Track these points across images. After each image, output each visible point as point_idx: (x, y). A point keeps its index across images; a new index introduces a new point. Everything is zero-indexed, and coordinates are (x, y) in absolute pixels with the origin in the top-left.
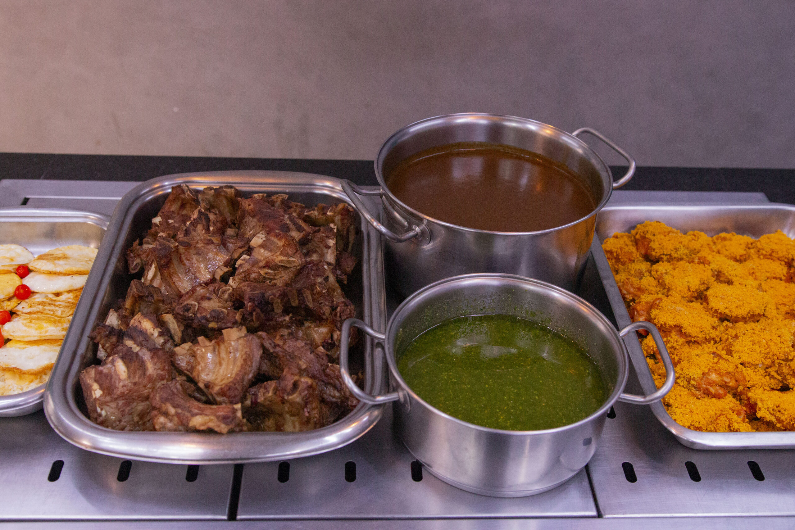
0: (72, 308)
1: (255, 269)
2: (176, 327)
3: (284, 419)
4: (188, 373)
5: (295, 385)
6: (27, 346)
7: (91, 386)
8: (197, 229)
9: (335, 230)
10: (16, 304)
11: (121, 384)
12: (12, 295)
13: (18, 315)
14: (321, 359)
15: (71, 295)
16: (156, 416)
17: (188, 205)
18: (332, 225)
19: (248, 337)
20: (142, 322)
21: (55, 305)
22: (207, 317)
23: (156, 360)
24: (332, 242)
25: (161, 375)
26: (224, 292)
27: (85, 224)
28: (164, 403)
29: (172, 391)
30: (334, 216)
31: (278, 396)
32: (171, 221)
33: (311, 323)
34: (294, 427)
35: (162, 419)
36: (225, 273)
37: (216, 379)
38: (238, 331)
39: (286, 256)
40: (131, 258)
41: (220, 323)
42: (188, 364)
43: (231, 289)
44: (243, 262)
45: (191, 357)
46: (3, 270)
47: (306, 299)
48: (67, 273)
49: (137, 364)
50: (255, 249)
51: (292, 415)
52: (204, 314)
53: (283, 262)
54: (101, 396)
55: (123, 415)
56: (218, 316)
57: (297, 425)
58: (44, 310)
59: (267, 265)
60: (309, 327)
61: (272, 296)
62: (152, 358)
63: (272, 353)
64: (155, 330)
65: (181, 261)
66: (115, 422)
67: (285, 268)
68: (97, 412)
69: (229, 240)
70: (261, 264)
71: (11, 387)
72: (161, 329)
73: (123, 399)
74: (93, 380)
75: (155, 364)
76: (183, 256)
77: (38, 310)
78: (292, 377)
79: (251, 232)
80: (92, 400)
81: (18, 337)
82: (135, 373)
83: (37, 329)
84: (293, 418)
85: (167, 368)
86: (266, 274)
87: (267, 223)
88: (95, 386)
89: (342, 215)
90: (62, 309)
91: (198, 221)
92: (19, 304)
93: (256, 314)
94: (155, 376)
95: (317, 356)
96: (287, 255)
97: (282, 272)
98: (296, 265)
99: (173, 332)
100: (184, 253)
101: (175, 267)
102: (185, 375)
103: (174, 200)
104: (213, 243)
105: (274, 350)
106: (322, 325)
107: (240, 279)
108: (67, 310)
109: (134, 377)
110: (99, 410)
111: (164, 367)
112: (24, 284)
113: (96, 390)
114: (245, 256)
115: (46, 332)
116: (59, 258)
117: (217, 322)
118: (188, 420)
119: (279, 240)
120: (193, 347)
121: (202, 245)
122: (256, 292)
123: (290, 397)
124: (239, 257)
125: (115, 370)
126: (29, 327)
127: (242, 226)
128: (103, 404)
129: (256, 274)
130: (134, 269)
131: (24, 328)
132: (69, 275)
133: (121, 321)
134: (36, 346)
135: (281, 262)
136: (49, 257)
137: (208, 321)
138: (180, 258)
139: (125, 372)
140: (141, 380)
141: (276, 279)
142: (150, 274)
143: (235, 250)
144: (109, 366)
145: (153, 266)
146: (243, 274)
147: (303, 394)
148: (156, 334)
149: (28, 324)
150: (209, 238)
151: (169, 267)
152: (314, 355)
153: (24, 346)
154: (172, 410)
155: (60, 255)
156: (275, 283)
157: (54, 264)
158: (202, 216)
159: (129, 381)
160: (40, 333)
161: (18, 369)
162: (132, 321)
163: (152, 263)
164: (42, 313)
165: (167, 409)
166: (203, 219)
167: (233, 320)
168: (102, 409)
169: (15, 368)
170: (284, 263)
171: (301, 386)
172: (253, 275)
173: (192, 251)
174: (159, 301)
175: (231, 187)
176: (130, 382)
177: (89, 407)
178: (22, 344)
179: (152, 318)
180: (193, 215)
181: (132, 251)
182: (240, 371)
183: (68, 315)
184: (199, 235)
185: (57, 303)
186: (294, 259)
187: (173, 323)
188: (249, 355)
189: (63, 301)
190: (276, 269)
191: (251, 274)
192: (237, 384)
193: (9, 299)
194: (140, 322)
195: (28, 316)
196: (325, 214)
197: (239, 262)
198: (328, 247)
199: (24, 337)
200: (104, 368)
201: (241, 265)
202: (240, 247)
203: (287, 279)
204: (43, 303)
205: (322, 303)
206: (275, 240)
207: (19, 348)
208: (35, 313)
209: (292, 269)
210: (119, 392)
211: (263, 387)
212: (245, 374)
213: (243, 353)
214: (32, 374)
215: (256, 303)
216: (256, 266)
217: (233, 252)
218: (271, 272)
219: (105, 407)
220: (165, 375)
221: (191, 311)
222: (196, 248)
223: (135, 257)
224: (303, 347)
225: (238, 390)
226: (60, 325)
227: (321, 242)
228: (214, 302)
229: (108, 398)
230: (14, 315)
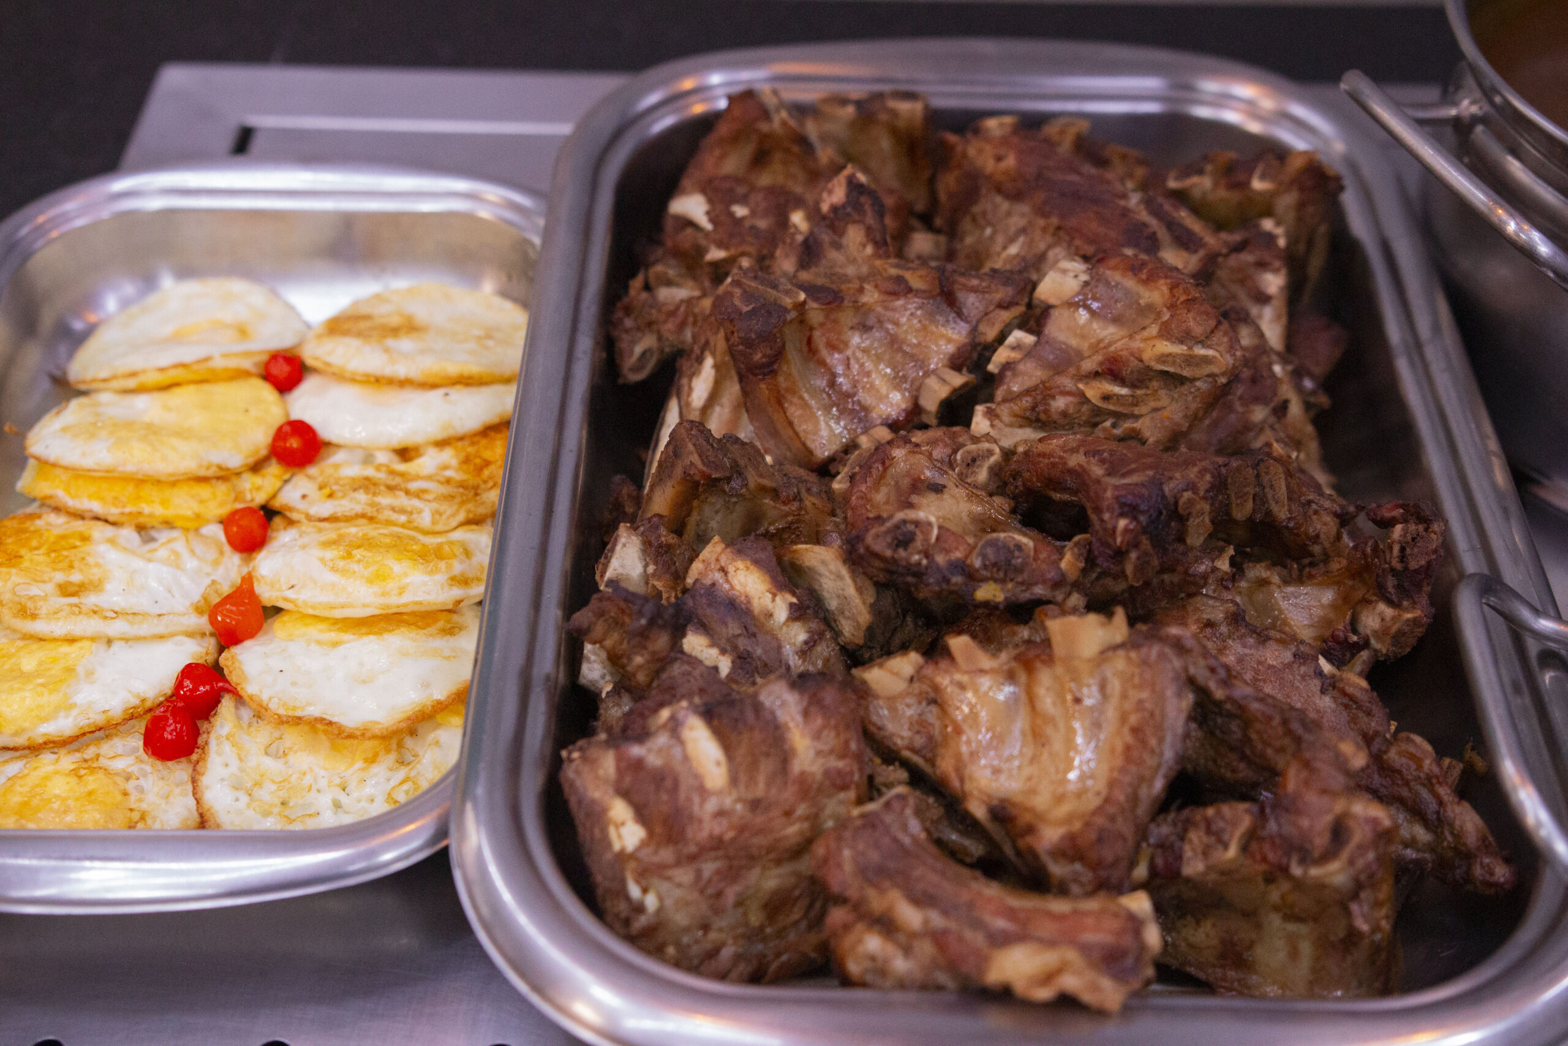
0: (463, 503)
1: (1067, 382)
2: (851, 590)
3: (1259, 926)
4: (916, 759)
5: (1339, 832)
6: (346, 637)
7: (604, 811)
8: (845, 241)
9: (1282, 242)
10: (278, 484)
11: (711, 805)
12: (264, 452)
13: (291, 523)
14: (1361, 714)
15: (448, 456)
16: (847, 927)
17: (778, 156)
18: (1268, 224)
19: (1144, 650)
20: (731, 569)
21: (407, 492)
22: (971, 566)
23: (820, 721)
24: (1274, 282)
25: (839, 772)
26: (974, 460)
27: (468, 218)
28: (875, 886)
29: (895, 840)
30: (1273, 194)
31: (1258, 857)
32: (740, 211)
33: (1268, 568)
34: (1294, 954)
35: (874, 943)
36: (955, 391)
37: (1033, 792)
38: (1103, 625)
39: (1182, 342)
40: (627, 331)
41: (1010, 586)
42: (916, 727)
43: (997, 450)
44: (1015, 355)
45: (924, 703)
46: (226, 370)
47: (1269, 493)
48: (431, 380)
49: (757, 735)
50: (1055, 313)
51: (1292, 916)
52: (958, 555)
53: (1170, 359)
54: (643, 844)
55: (717, 911)
56: (1008, 562)
57: (1306, 949)
58: (379, 508)
59: (1112, 370)
60: (1264, 583)
61: (1187, 495)
62: (806, 714)
63: (1218, 704)
64: (778, 599)
65: (810, 349)
66: (687, 930)
67: (1173, 380)
68: (627, 898)
69: (962, 280)
70: (1088, 365)
71: (308, 780)
72: (794, 594)
73: (716, 859)
74: (611, 791)
75: (817, 736)
76: (817, 334)
77: (358, 509)
78: (1325, 800)
79: (1013, 250)
80: (608, 856)
81: (313, 607)
82: (753, 766)
83: (370, 581)
84: (1291, 927)
85: (853, 746)
86: (1106, 398)
87: (1072, 222)
88: (620, 810)
89: (1302, 189)
90: (435, 505)
91: (848, 215)
92: (286, 482)
93: (1138, 558)
94: (819, 777)
95: (1346, 701)
96: (1185, 337)
97: (1162, 393)
98: (1215, 369)
99: (833, 604)
100: (822, 325)
101: (794, 372)
102: (905, 764)
103: (735, 139)
104: (909, 290)
105: (1227, 692)
106: (1311, 577)
107: (1016, 416)
108: (447, 509)
109: (752, 780)
110: (634, 891)
111: (847, 742)
112: (296, 415)
113: (623, 824)
114: (1018, 336)
115: (402, 590)
116: (395, 331)
117: (1003, 581)
118: (983, 960)
119: (1146, 282)
120: (929, 671)
121: (876, 295)
122: (1134, 479)
123: (1314, 872)
124: (1001, 339)
125: (686, 758)
126: (343, 572)
127: (966, 224)
128: (647, 873)
129: (1070, 399)
130: (637, 369)
131: (331, 577)
132: (434, 386)
133: (656, 563)
134: (372, 637)
135: (1164, 362)
136: (362, 325)
137: (973, 577)
138: (809, 341)
139: (718, 764)
140: (774, 791)
141: (1137, 417)
142: (700, 387)
143: (986, 314)
144: (662, 740)
145: (709, 362)
146: (1029, 399)
147: (1360, 863)
148: (781, 613)
149: (341, 564)
150: (893, 271)
151: (774, 373)
152: (1334, 699)
153: (333, 636)
154: (910, 916)
155: (395, 321)
156: (1133, 430)
157: (387, 350)
158: (863, 199)
159: (735, 795)
160: (383, 595)
161: (330, 723)
162: (697, 567)
163: (702, 352)
164: (371, 519)
165: (890, 908)
166: (868, 208)
167: (1051, 575)
168: (645, 891)
169: (321, 720)
170: (1174, 363)
171: (1359, 835)
172: (1060, 403)
173: (847, 317)
174: (763, 489)
175: (910, 96)
176: (739, 800)
177: (599, 878)
178: (322, 626)
179: (762, 555)
180: (830, 192)
181: (628, 310)
182: (1122, 770)
183: (454, 523)
184: (854, 261)
185: (414, 486)
186: (1210, 352)
187: (840, 577)
188: (1152, 714)
189: (429, 478)
190: (1141, 382)
191: (1053, 397)
192: (1120, 820)
193: (256, 467)
194: (723, 570)
195: (330, 532)
196: (1244, 185)
197: (1001, 356)
198: (1263, 299)
199: (333, 608)
200: (649, 750)
201: (1007, 366)
202: (1002, 306)
203: (1178, 417)
204: (367, 484)
205: (1310, 502)
206: (1130, 283)
207: (319, 643)
208: (349, 519)
209: (1198, 384)
210: (703, 834)
211: (1203, 825)
212: (1141, 779)
213: (1128, 706)
214: (374, 737)
215: (1143, 519)
216: (1072, 370)
217: (979, 321)
218: (1124, 391)
219: (655, 881)
220: (852, 773)
221: (918, 543)
222: (858, 307)
223: (638, 329)
224: (1289, 666)
225: (1125, 839)
226: (442, 565)
227: (1242, 282)
228: (953, 497)
229: (666, 855)
230: (277, 521)
